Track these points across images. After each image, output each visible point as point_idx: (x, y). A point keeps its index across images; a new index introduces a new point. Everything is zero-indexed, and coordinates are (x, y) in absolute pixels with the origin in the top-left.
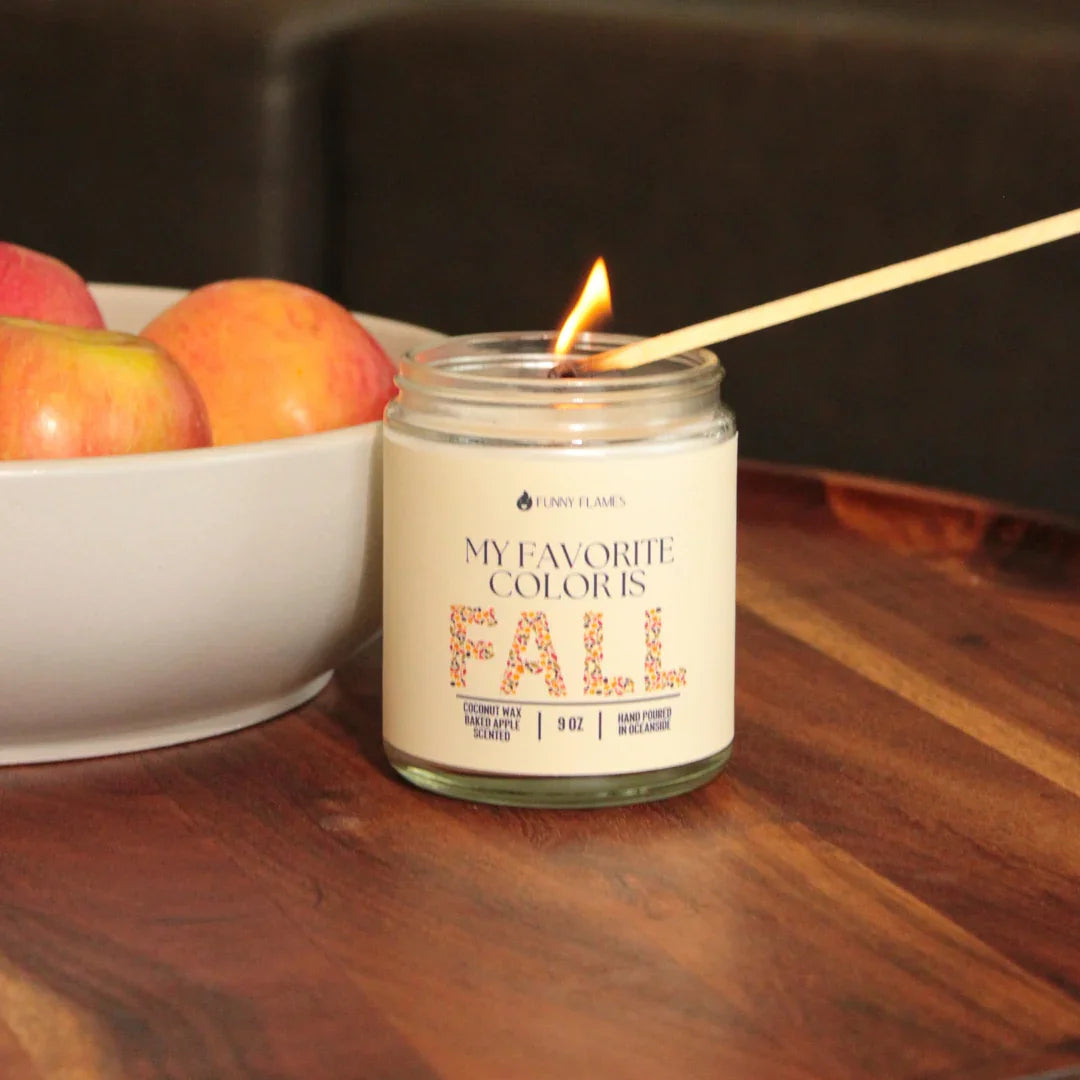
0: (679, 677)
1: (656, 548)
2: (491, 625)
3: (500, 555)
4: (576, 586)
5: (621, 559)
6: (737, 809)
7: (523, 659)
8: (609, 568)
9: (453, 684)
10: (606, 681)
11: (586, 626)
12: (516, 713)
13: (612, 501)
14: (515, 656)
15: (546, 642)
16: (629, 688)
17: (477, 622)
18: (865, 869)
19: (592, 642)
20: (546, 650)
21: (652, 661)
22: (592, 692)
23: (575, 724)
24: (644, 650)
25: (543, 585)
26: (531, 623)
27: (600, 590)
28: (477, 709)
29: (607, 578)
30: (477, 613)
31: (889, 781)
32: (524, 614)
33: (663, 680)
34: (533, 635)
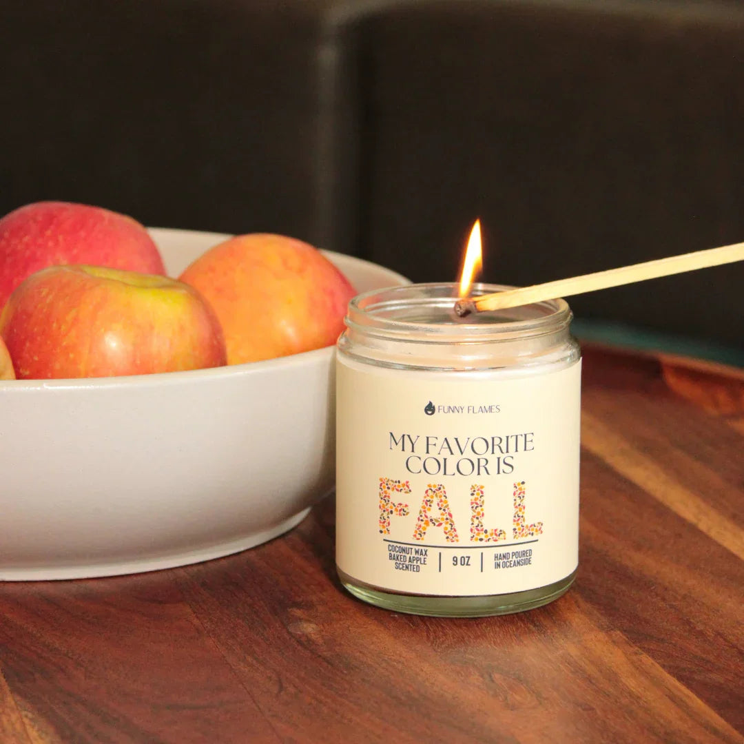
0: (537, 528)
1: (521, 441)
2: (406, 492)
3: (413, 445)
4: (465, 467)
5: (496, 448)
6: (577, 620)
7: (429, 517)
8: (488, 455)
9: (381, 532)
10: (486, 532)
11: (472, 494)
12: (424, 553)
13: (490, 408)
14: (423, 514)
15: (445, 505)
16: (502, 536)
17: (398, 490)
18: (661, 669)
19: (476, 505)
20: (444, 510)
21: (518, 518)
22: (476, 540)
23: (465, 561)
24: (513, 511)
25: (442, 466)
26: (434, 492)
27: (482, 470)
28: (397, 549)
29: (487, 461)
30: (397, 484)
31: (684, 597)
32: (429, 486)
33: (526, 531)
34: (436, 500)
